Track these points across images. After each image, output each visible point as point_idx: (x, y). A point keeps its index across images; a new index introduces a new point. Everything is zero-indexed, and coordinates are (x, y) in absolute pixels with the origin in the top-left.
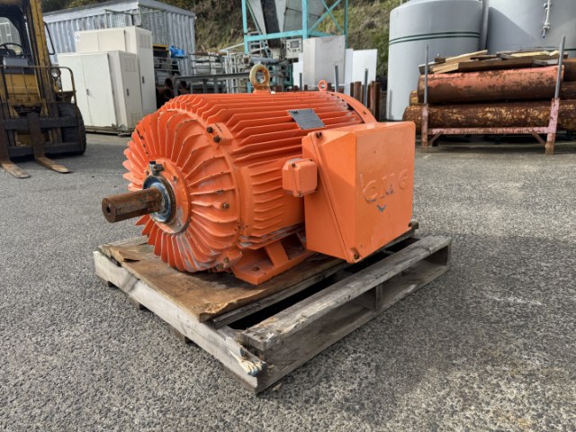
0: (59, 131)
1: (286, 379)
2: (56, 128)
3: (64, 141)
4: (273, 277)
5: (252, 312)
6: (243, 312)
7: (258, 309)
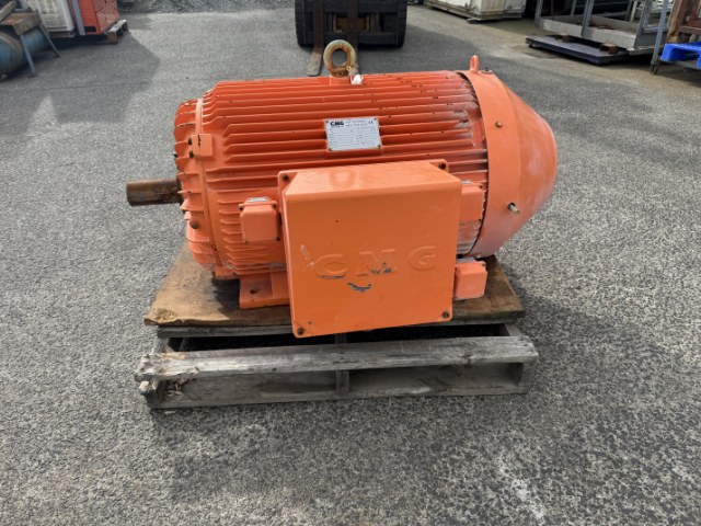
0: (377, 17)
1: (184, 411)
2: (375, 14)
3: (382, 30)
4: (265, 307)
5: (202, 335)
6: (189, 332)
7: (210, 335)
